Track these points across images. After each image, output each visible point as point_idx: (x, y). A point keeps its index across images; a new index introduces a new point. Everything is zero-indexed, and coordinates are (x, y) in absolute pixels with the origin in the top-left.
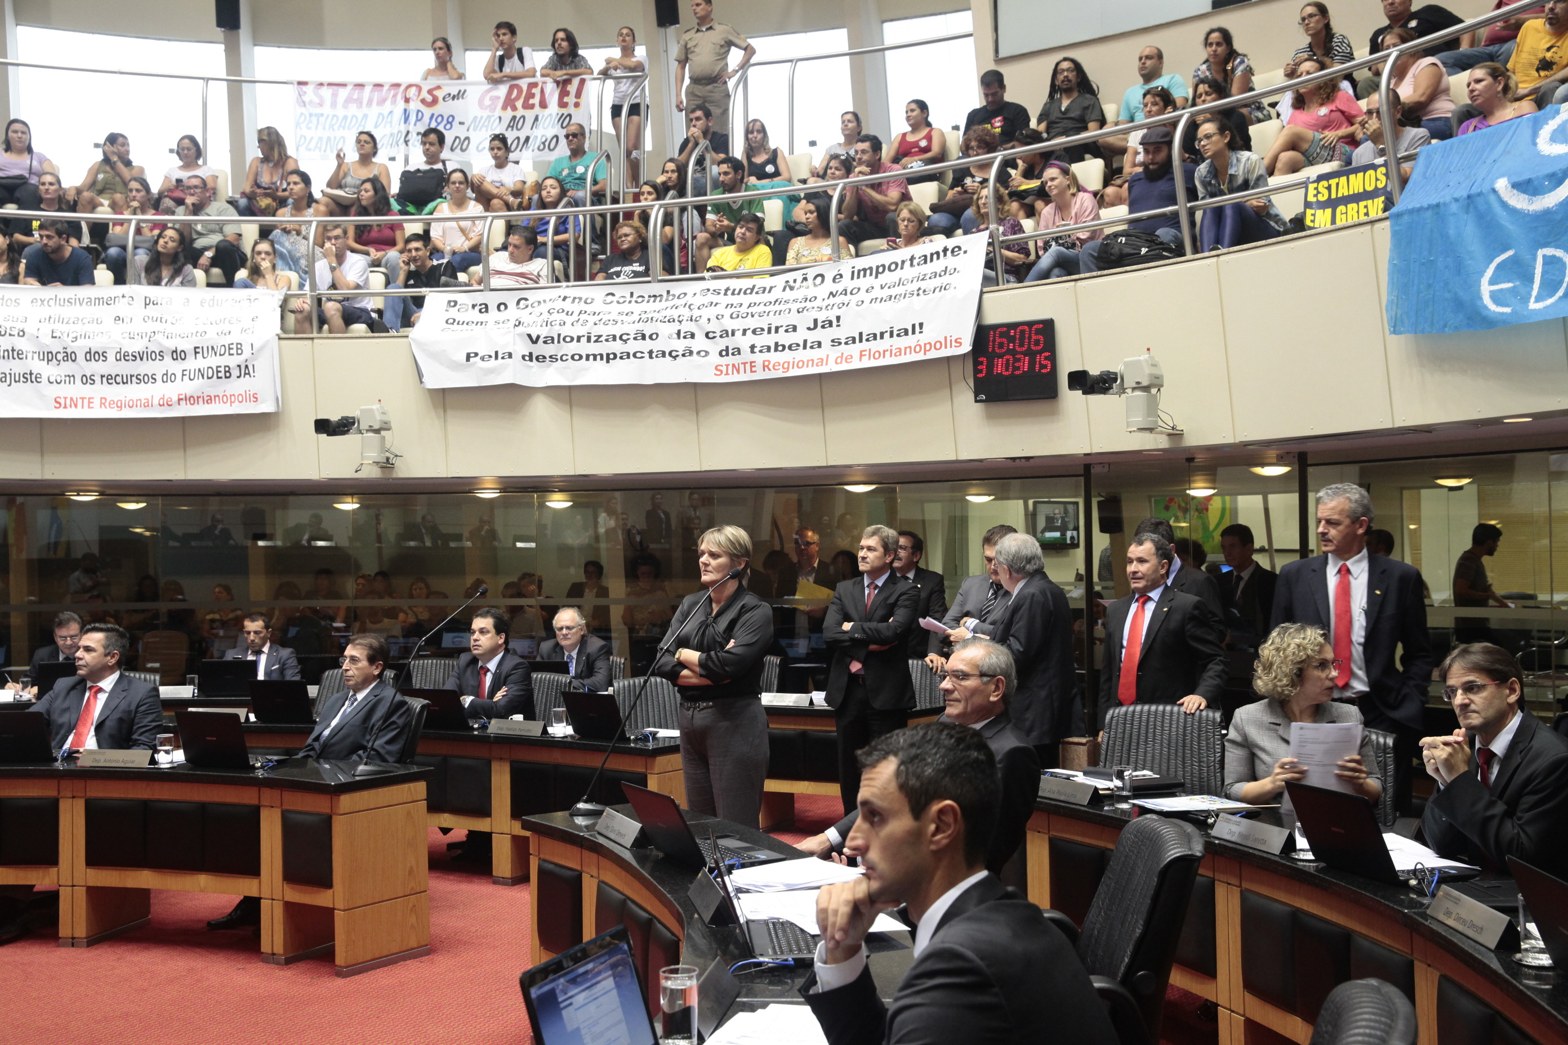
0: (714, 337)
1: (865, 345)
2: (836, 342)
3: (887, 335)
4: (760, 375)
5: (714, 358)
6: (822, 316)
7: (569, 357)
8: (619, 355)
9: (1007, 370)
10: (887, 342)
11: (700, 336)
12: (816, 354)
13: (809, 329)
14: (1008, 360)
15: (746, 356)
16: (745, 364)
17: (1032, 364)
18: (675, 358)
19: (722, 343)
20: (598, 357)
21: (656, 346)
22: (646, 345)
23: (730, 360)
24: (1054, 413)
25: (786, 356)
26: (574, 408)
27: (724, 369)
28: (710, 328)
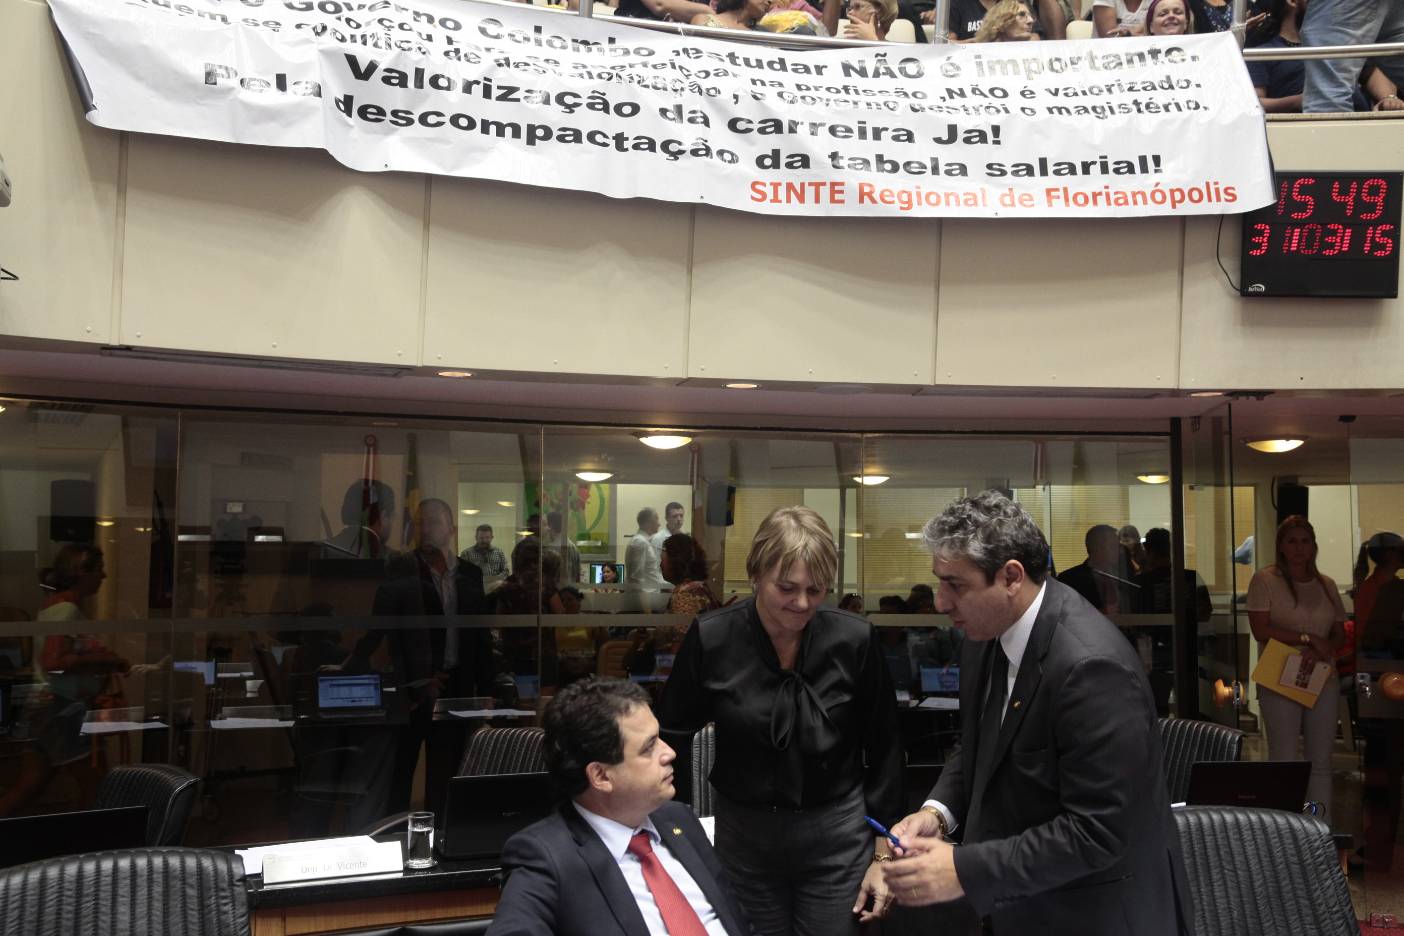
0: (748, 130)
1: (1052, 180)
2: (995, 170)
3: (1095, 169)
4: (851, 209)
5: (747, 168)
6: (964, 123)
7: (446, 119)
8: (556, 133)
9: (1309, 246)
10: (1095, 181)
11: (719, 126)
12: (957, 183)
13: (938, 140)
14: (1312, 232)
15: (821, 170)
16: (817, 186)
17: (1357, 240)
18: (676, 155)
19: (767, 143)
20: (508, 131)
21: (631, 128)
22: (612, 124)
23: (783, 175)
24: (1372, 323)
25: (900, 182)
26: (432, 229)
27: (769, 190)
28: (738, 111)
